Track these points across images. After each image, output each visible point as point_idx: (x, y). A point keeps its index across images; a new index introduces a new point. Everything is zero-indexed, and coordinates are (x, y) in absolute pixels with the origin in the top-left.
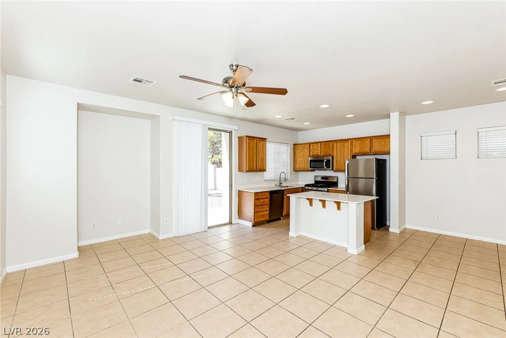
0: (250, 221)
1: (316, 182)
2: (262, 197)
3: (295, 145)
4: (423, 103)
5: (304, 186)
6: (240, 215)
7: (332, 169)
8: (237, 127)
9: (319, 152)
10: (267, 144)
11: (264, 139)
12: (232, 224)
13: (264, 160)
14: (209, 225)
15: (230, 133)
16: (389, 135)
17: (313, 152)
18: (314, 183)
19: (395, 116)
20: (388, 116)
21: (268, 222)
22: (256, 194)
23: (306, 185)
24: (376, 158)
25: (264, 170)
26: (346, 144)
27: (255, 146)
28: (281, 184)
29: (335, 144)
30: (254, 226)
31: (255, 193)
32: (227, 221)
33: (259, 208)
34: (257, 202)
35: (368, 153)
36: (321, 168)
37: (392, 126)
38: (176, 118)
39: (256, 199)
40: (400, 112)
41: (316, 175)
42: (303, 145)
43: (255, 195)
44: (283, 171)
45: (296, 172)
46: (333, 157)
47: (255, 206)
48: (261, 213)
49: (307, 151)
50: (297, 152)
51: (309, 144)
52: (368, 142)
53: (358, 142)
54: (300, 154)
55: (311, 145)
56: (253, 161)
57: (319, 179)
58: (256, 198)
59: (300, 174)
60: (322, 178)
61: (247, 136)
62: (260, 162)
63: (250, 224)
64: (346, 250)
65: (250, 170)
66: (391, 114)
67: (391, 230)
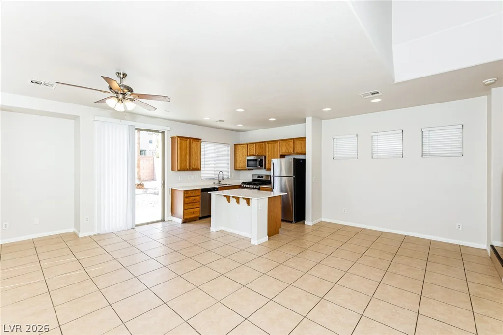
0: (180, 218)
1: (254, 180)
2: (192, 195)
3: (235, 145)
4: (324, 110)
5: (240, 184)
6: (173, 212)
7: (265, 168)
8: (169, 128)
9: (255, 152)
10: (202, 144)
11: (199, 140)
12: (164, 221)
13: (198, 159)
14: (137, 223)
15: (163, 133)
16: (305, 138)
17: (250, 152)
18: (252, 181)
19: (309, 120)
20: (304, 121)
21: (201, 218)
22: (186, 192)
23: (243, 183)
24: (294, 159)
25: (199, 169)
26: (275, 145)
27: (188, 146)
28: (220, 182)
29: (267, 145)
30: (184, 222)
31: (184, 191)
32: (160, 218)
33: (188, 206)
34: (186, 200)
35: (292, 153)
36: (256, 167)
37: (307, 130)
38: (96, 118)
39: (185, 197)
40: (313, 117)
41: (254, 173)
42: (241, 146)
43: (184, 193)
44: (221, 170)
45: (236, 171)
46: (265, 157)
47: (185, 203)
48: (191, 210)
49: (245, 151)
50: (237, 152)
51: (247, 144)
52: (292, 143)
53: (284, 144)
54: (239, 153)
55: (249, 145)
56: (186, 161)
57: (256, 178)
58: (185, 195)
59: (242, 172)
60: (259, 177)
61: (178, 137)
62: (193, 161)
63: (180, 221)
64: (249, 240)
65: (182, 169)
66: (307, 119)
67: (306, 222)
